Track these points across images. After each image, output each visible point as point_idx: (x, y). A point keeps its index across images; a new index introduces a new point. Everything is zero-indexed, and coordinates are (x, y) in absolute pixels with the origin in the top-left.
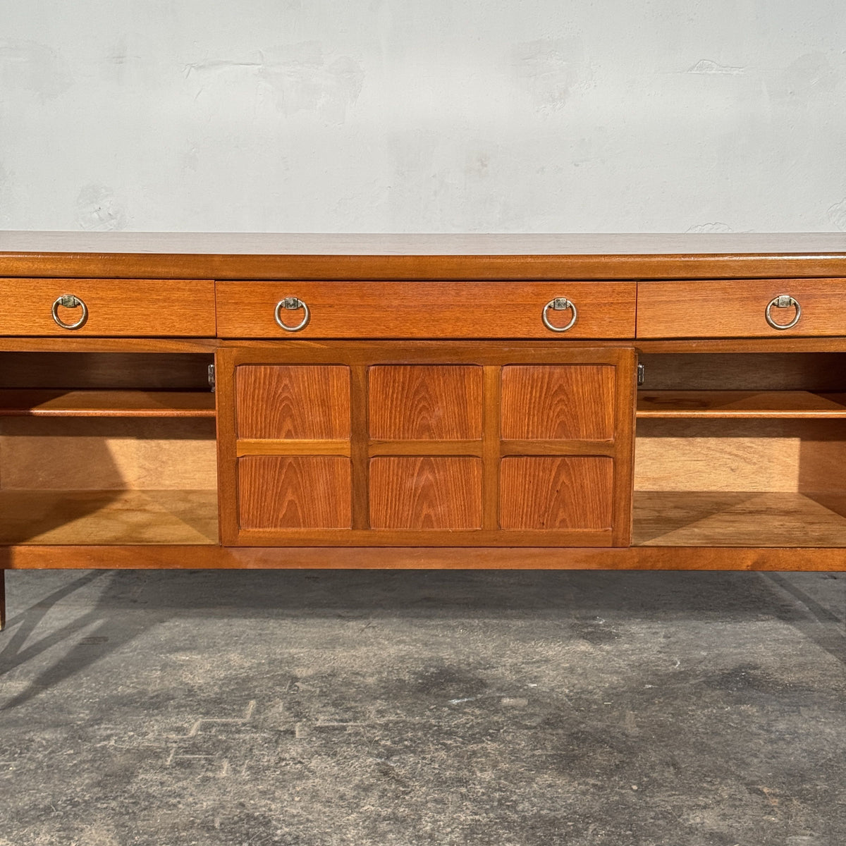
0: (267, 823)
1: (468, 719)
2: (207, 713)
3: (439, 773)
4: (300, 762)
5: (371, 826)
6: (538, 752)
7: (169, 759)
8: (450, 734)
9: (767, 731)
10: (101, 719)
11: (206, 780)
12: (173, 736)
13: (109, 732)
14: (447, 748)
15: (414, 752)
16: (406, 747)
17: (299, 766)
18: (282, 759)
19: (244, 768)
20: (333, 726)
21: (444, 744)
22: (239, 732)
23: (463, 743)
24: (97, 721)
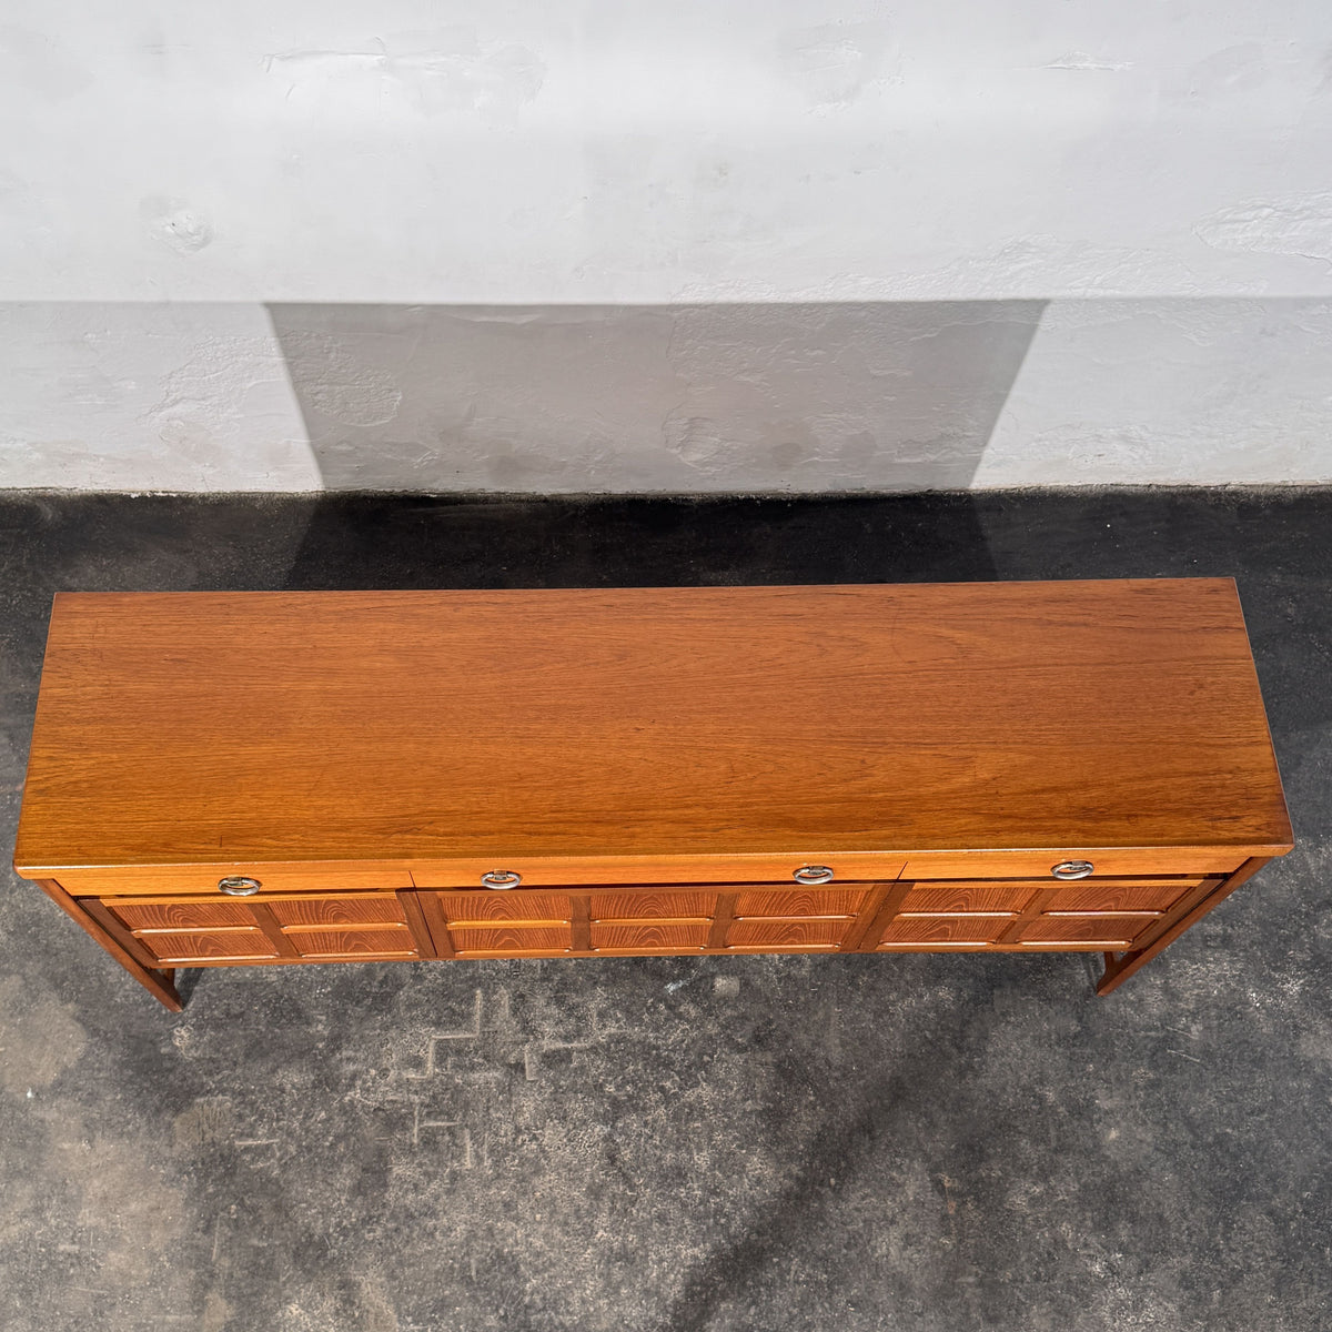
0: (515, 1271)
1: (683, 1031)
2: (438, 1024)
3: (660, 1159)
4: (535, 1138)
5: (605, 1272)
6: (749, 1105)
7: (415, 1131)
8: (668, 1064)
9: (959, 1048)
10: (339, 1037)
11: (454, 1176)
12: (411, 1075)
13: (352, 1067)
14: (668, 1100)
15: (636, 1110)
16: (630, 1098)
17: (534, 1146)
18: (518, 1131)
19: (484, 1153)
20: (558, 1051)
21: (662, 1089)
22: (472, 1068)
23: (681, 1088)
24: (336, 1042)
